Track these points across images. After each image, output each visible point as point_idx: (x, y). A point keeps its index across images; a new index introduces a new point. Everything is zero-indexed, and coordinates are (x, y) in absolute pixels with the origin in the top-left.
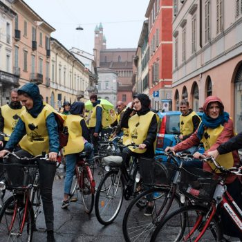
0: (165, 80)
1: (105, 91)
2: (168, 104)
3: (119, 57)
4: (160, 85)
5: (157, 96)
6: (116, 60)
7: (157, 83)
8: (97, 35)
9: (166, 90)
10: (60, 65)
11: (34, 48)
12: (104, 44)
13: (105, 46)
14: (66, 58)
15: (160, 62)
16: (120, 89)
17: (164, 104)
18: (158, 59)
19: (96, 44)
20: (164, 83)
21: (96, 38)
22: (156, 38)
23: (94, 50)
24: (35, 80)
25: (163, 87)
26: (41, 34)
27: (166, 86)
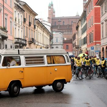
0: (97, 41)
1: (56, 43)
2: (98, 53)
3: (64, 22)
4: (94, 44)
5: (93, 49)
6: (61, 24)
7: (92, 43)
8: (50, 9)
9: (97, 46)
10: (39, 32)
11: (30, 25)
12: (54, 14)
13: (55, 15)
14: (41, 28)
15: (94, 33)
16: (65, 42)
17: (96, 53)
18: (93, 31)
19: (49, 15)
20: (96, 43)
21: (49, 11)
22: (91, 20)
23: (48, 18)
24: (31, 41)
25: (95, 45)
26: (32, 18)
27: (97, 44)
